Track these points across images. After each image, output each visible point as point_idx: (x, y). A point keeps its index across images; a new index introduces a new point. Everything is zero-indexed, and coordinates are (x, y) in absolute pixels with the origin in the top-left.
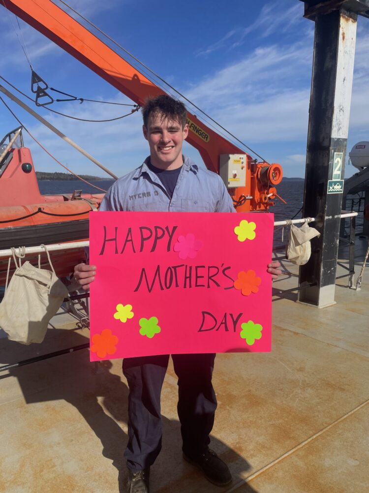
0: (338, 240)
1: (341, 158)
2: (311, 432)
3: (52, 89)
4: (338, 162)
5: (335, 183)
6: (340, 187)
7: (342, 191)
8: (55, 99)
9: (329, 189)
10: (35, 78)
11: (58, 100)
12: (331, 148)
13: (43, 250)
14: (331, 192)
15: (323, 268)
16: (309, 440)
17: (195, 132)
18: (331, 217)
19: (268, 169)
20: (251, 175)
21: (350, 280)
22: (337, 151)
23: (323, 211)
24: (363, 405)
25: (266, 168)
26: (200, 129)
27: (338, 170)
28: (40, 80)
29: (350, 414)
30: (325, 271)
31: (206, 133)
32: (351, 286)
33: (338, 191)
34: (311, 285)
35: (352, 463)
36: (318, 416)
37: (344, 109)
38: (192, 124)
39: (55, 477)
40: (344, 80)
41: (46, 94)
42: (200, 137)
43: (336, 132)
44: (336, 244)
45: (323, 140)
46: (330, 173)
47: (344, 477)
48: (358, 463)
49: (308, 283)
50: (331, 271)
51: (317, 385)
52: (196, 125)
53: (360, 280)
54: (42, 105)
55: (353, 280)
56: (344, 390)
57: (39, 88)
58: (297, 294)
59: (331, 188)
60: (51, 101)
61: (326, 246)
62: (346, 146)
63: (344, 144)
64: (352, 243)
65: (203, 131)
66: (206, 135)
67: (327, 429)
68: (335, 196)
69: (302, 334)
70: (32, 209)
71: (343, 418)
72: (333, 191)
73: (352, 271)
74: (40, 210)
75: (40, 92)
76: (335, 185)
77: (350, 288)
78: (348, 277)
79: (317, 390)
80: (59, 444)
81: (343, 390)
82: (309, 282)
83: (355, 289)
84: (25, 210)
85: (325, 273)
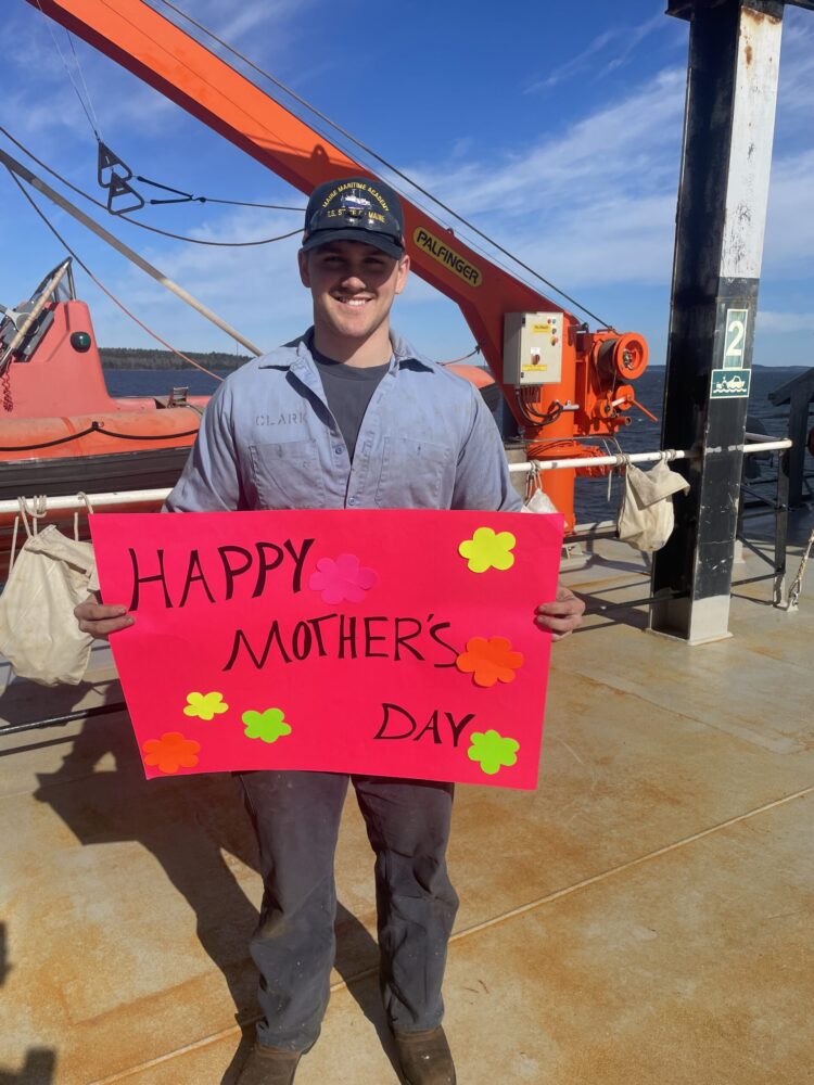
0: (737, 501)
1: (743, 321)
2: (580, 876)
3: (140, 179)
4: (736, 329)
5: (730, 375)
6: (742, 383)
7: (746, 393)
8: (147, 199)
9: (715, 388)
10: (106, 156)
11: (153, 202)
12: (719, 299)
13: (83, 502)
14: (718, 394)
15: (701, 559)
16: (571, 889)
17: (449, 266)
18: (718, 450)
19: (614, 344)
20: (577, 358)
21: (777, 587)
22: (732, 305)
23: (702, 437)
24: (707, 832)
25: (611, 343)
26: (459, 258)
27: (735, 348)
28: (115, 160)
29: (672, 847)
30: (704, 565)
31: (473, 267)
32: (778, 601)
33: (736, 393)
34: (676, 596)
35: (643, 934)
36: (606, 848)
37: (752, 214)
38: (442, 248)
39: (66, 927)
40: (751, 150)
41: (129, 190)
42: (461, 275)
43: (732, 264)
44: (732, 508)
45: (707, 282)
46: (716, 353)
47: (617, 958)
48: (655, 935)
49: (672, 592)
50: (721, 566)
51: (626, 792)
52: (451, 251)
53: (796, 588)
54: (118, 213)
55: (783, 588)
56: (678, 802)
57: (115, 177)
58: (647, 615)
59: (719, 386)
60: (139, 203)
61: (706, 511)
62: (756, 294)
63: (752, 291)
64: (781, 507)
65: (467, 263)
66: (473, 271)
67: (614, 871)
68: (730, 405)
69: (633, 694)
70: (80, 423)
71: (655, 854)
72: (724, 394)
73: (780, 569)
74: (95, 427)
75: (117, 186)
76: (728, 380)
77: (775, 605)
78: (771, 582)
79: (623, 800)
80: (89, 870)
81: (674, 802)
82: (673, 589)
83: (785, 609)
84: (65, 425)
85: (705, 570)
